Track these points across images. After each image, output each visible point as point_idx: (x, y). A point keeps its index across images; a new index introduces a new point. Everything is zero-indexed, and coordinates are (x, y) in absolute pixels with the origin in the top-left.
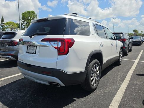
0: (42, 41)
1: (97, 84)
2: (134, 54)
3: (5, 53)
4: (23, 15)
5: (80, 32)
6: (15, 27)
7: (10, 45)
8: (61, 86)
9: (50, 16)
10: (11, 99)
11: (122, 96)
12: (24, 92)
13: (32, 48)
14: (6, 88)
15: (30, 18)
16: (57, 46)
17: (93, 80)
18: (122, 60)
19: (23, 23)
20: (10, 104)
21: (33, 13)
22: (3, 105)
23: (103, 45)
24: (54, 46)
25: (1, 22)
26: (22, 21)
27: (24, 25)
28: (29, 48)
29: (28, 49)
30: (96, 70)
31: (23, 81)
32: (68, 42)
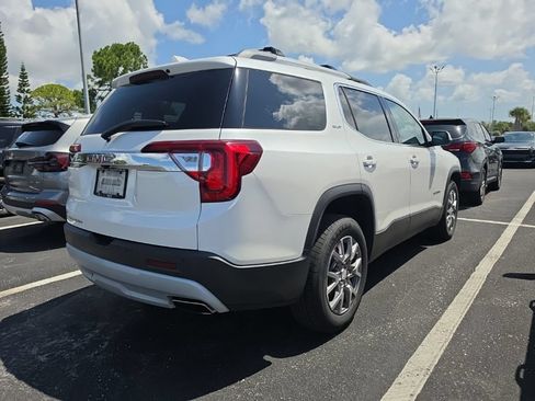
0: (145, 150)
1: (351, 307)
2: (506, 199)
3: (27, 197)
4: (98, 59)
6: (69, 105)
7: (42, 170)
8: (216, 313)
9: (179, 61)
10: (43, 359)
11: (442, 352)
12: (91, 335)
13: (112, 177)
14: (28, 320)
15: (121, 69)
16: (196, 169)
17: (337, 293)
18: (454, 221)
19: (96, 87)
20: (37, 375)
21: (134, 49)
22: (13, 377)
23: (373, 166)
24: (189, 169)
25: (20, 85)
26: (92, 80)
27: (100, 97)
28: (104, 176)
29: (100, 180)
30: (346, 256)
31: (89, 295)
32: (237, 155)
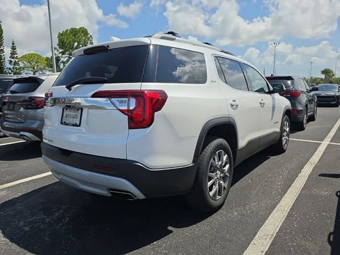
0: (93, 96)
1: (223, 196)
3: (17, 125)
4: (61, 37)
5: (190, 75)
6: (42, 66)
7: (27, 108)
8: (138, 199)
9: (115, 40)
10: (27, 229)
11: (281, 223)
12: (57, 214)
13: (72, 113)
14: (18, 204)
15: (76, 44)
16: (126, 108)
17: (214, 187)
18: (287, 141)
19: (60, 55)
20: (23, 239)
21: (84, 31)
22: (8, 241)
23: (237, 106)
24: (121, 108)
25: (11, 53)
26: (58, 51)
27: (62, 62)
28: (67, 112)
29: (65, 114)
30: (220, 163)
31: (56, 188)
32: (152, 99)
